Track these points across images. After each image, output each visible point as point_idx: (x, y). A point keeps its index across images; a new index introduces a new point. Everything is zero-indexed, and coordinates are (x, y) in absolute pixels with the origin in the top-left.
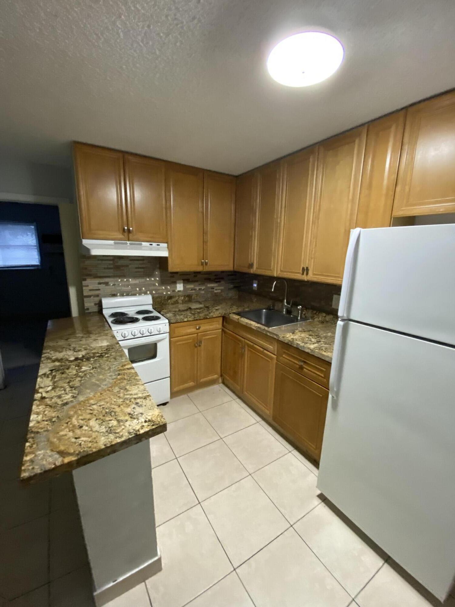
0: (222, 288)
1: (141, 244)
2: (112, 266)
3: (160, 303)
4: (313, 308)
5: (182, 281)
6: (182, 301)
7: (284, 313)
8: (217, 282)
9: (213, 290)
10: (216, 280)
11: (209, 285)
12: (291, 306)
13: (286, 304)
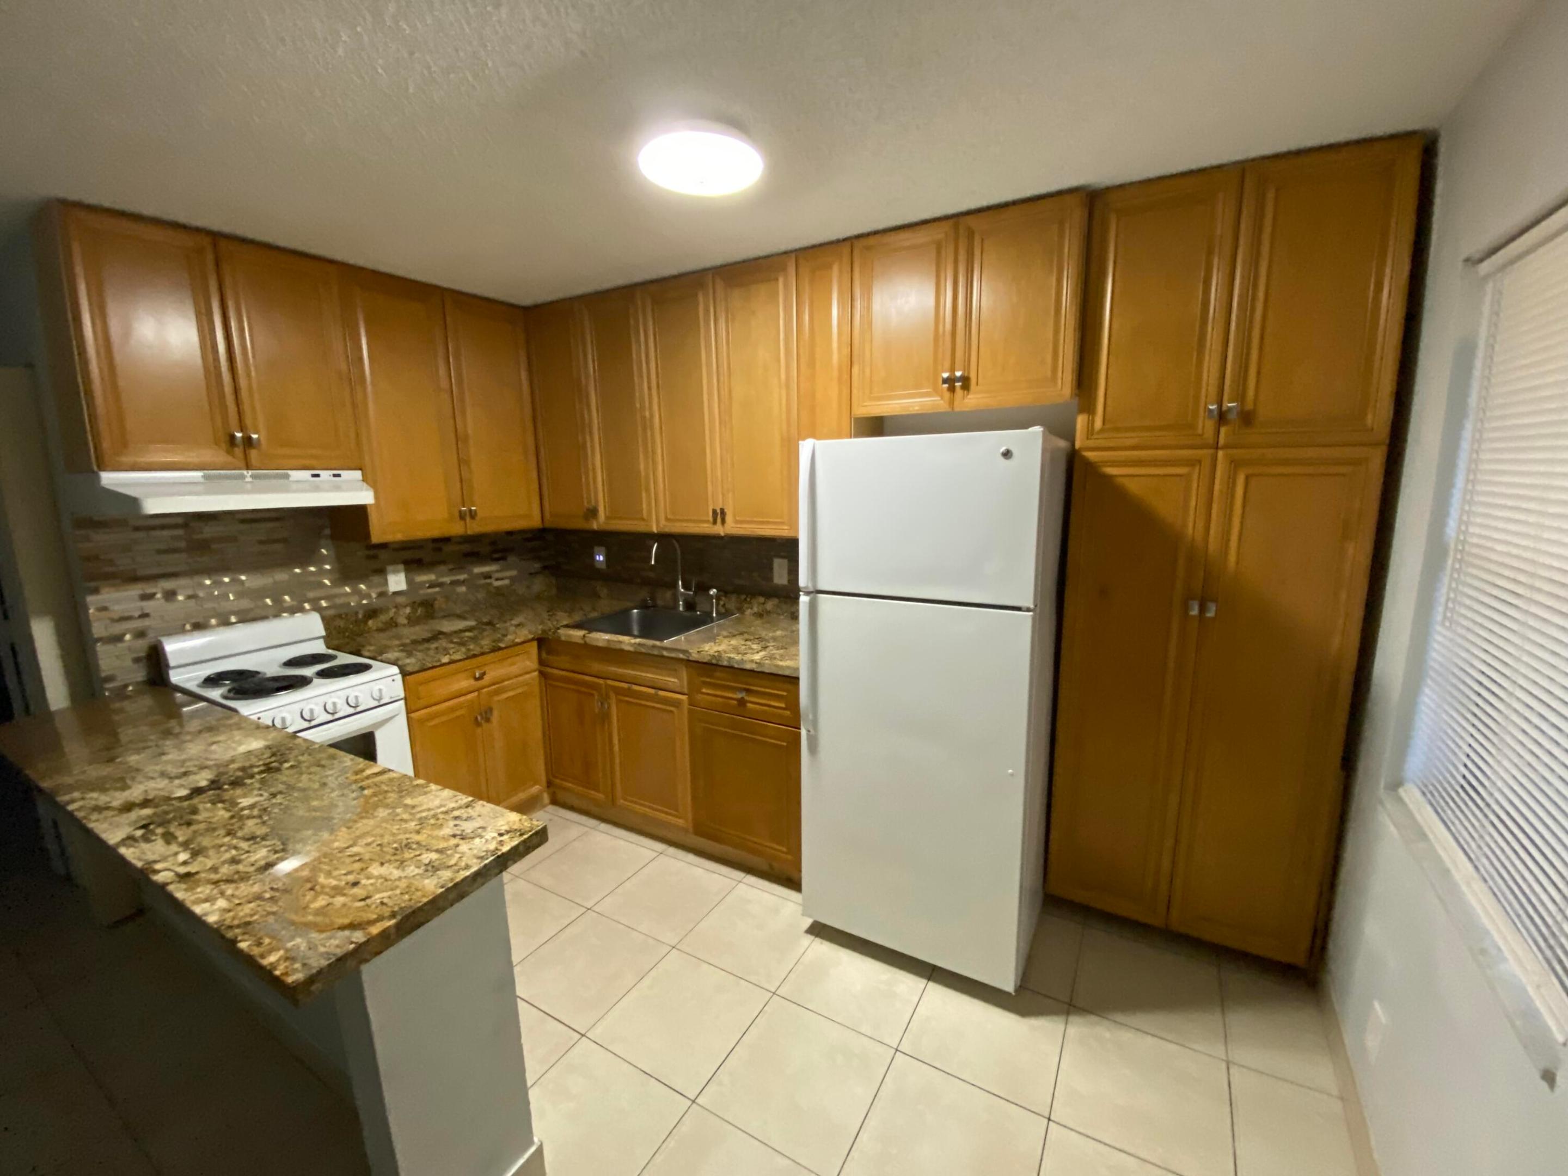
0: (513, 573)
1: (287, 476)
2: (183, 544)
3: (344, 633)
4: (738, 591)
5: (401, 567)
6: (409, 618)
7: (681, 609)
8: (497, 560)
9: (488, 581)
10: (496, 556)
11: (477, 570)
12: (694, 592)
13: (682, 590)
